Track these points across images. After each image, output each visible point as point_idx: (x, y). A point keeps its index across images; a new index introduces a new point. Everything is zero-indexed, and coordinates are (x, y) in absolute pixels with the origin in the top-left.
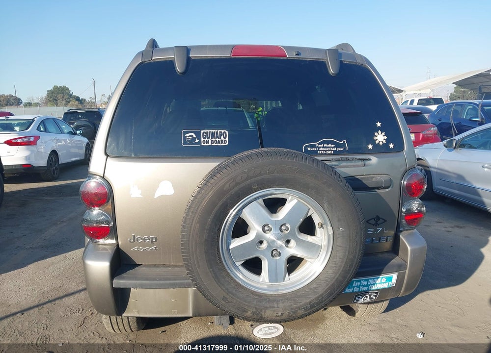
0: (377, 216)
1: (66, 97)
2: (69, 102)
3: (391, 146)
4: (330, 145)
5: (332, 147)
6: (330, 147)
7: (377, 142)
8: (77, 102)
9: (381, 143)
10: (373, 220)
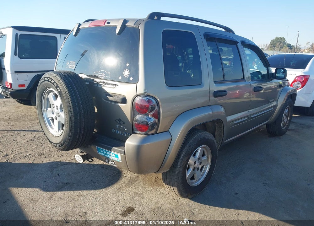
0: (120, 119)
1: (282, 44)
2: (282, 48)
3: (131, 79)
4: (103, 74)
5: (104, 75)
6: (103, 75)
7: (124, 75)
8: (288, 48)
9: (126, 77)
10: (118, 120)
